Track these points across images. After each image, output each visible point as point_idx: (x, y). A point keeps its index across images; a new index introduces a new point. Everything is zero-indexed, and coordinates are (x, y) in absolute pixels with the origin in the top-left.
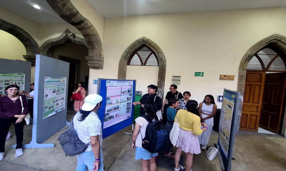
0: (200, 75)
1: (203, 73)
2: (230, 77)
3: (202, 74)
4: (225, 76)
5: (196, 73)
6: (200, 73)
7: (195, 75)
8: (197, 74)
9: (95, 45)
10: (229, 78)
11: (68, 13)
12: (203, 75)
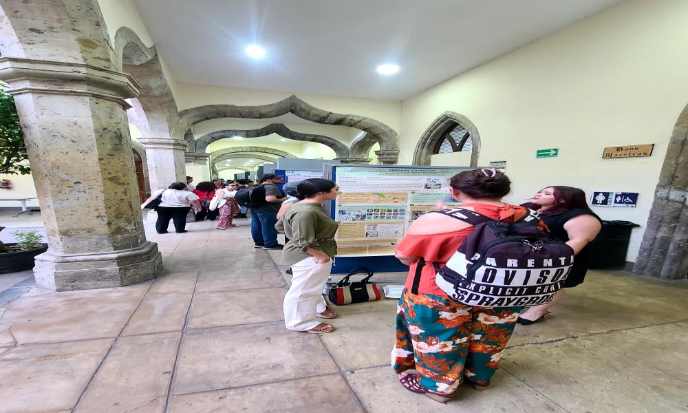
0: (549, 154)
1: (556, 150)
2: (637, 149)
3: (554, 152)
4: (618, 149)
5: (539, 152)
6: (549, 151)
7: (538, 156)
8: (543, 154)
9: (382, 137)
10: (632, 152)
11: (318, 119)
12: (556, 154)
